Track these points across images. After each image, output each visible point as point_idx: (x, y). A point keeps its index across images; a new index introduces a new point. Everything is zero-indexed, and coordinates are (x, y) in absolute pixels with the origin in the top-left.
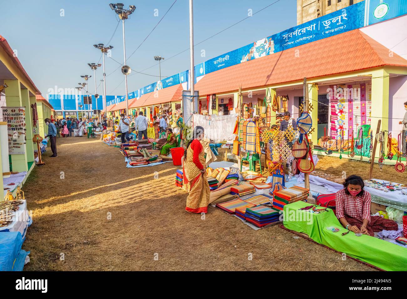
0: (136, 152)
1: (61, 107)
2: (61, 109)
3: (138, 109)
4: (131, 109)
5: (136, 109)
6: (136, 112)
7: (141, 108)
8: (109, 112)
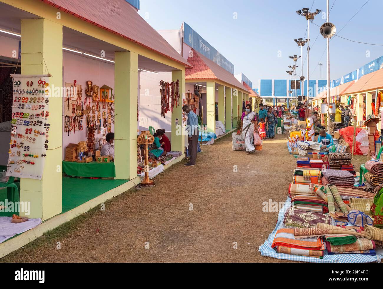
0: (311, 191)
1: (272, 93)
2: (272, 96)
3: (355, 95)
4: (345, 95)
5: (352, 95)
6: (352, 100)
7: (358, 94)
8: (321, 100)
